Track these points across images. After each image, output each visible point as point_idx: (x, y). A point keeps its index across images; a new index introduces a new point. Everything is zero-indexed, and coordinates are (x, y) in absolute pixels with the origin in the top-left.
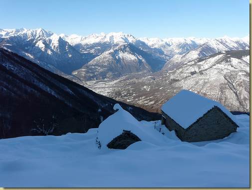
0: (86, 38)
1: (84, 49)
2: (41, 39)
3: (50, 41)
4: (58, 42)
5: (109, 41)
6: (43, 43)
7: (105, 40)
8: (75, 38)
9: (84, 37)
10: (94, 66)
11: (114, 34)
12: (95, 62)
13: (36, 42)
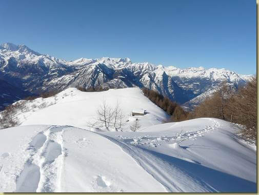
0: (184, 71)
1: (182, 83)
2: (147, 72)
3: (155, 75)
4: (162, 77)
5: (209, 76)
6: (149, 77)
7: (205, 76)
8: (173, 70)
9: (181, 71)
10: (197, 104)
11: (215, 70)
12: (198, 101)
13: (143, 75)
